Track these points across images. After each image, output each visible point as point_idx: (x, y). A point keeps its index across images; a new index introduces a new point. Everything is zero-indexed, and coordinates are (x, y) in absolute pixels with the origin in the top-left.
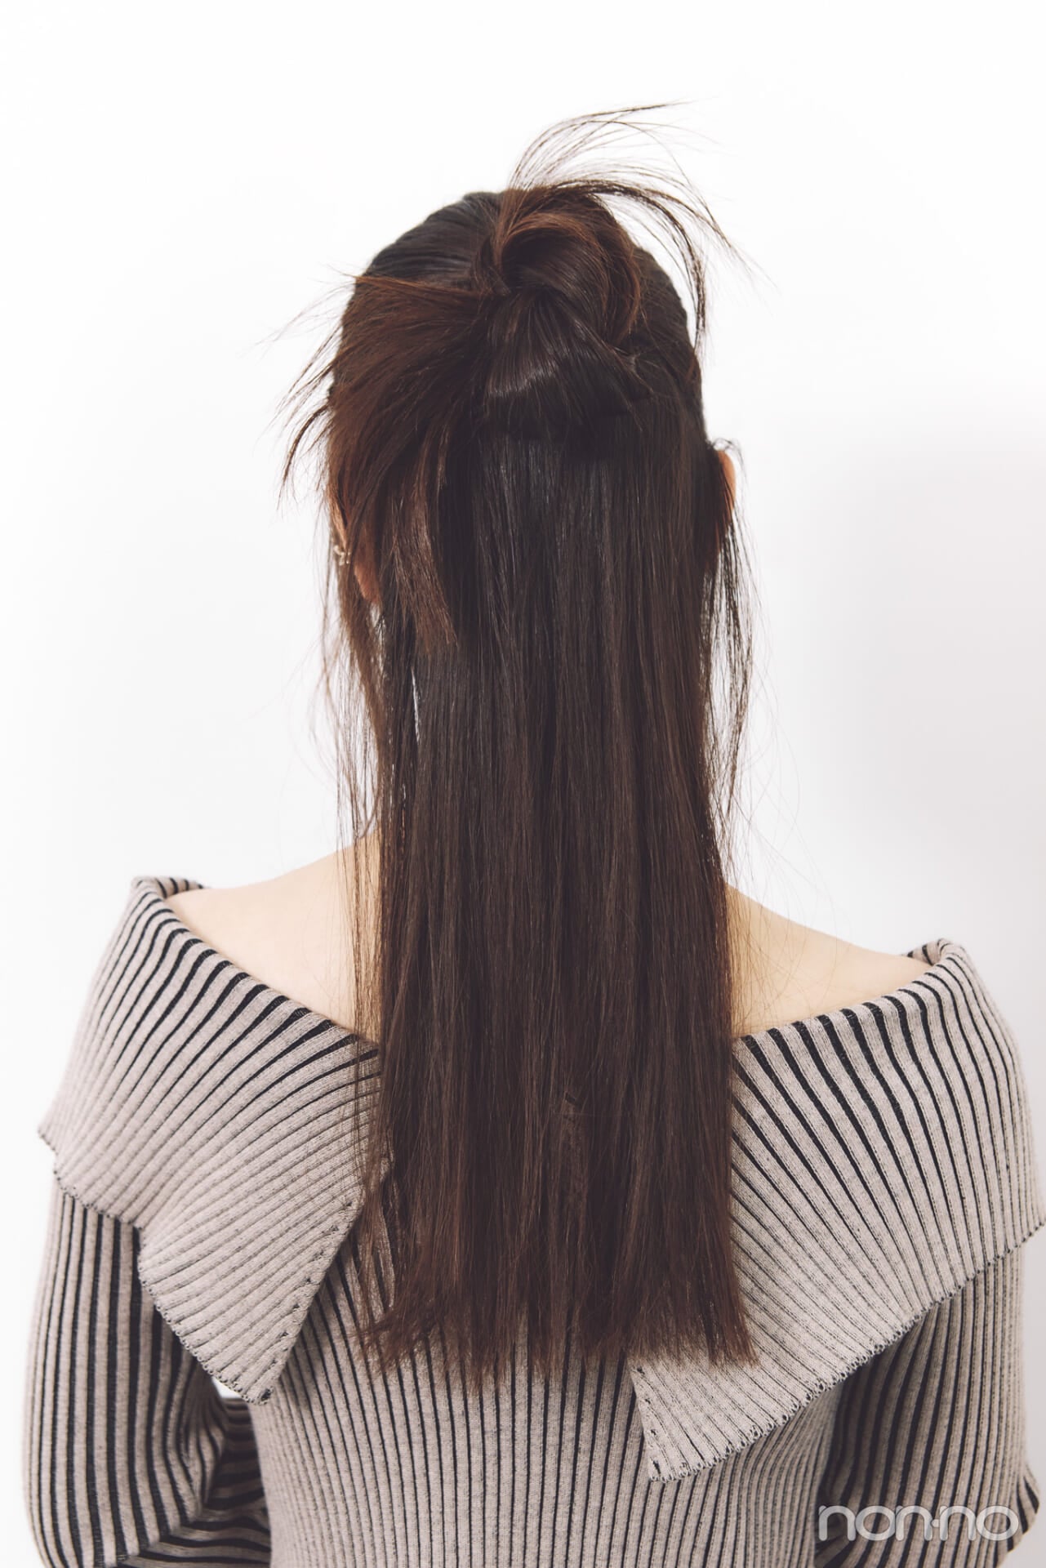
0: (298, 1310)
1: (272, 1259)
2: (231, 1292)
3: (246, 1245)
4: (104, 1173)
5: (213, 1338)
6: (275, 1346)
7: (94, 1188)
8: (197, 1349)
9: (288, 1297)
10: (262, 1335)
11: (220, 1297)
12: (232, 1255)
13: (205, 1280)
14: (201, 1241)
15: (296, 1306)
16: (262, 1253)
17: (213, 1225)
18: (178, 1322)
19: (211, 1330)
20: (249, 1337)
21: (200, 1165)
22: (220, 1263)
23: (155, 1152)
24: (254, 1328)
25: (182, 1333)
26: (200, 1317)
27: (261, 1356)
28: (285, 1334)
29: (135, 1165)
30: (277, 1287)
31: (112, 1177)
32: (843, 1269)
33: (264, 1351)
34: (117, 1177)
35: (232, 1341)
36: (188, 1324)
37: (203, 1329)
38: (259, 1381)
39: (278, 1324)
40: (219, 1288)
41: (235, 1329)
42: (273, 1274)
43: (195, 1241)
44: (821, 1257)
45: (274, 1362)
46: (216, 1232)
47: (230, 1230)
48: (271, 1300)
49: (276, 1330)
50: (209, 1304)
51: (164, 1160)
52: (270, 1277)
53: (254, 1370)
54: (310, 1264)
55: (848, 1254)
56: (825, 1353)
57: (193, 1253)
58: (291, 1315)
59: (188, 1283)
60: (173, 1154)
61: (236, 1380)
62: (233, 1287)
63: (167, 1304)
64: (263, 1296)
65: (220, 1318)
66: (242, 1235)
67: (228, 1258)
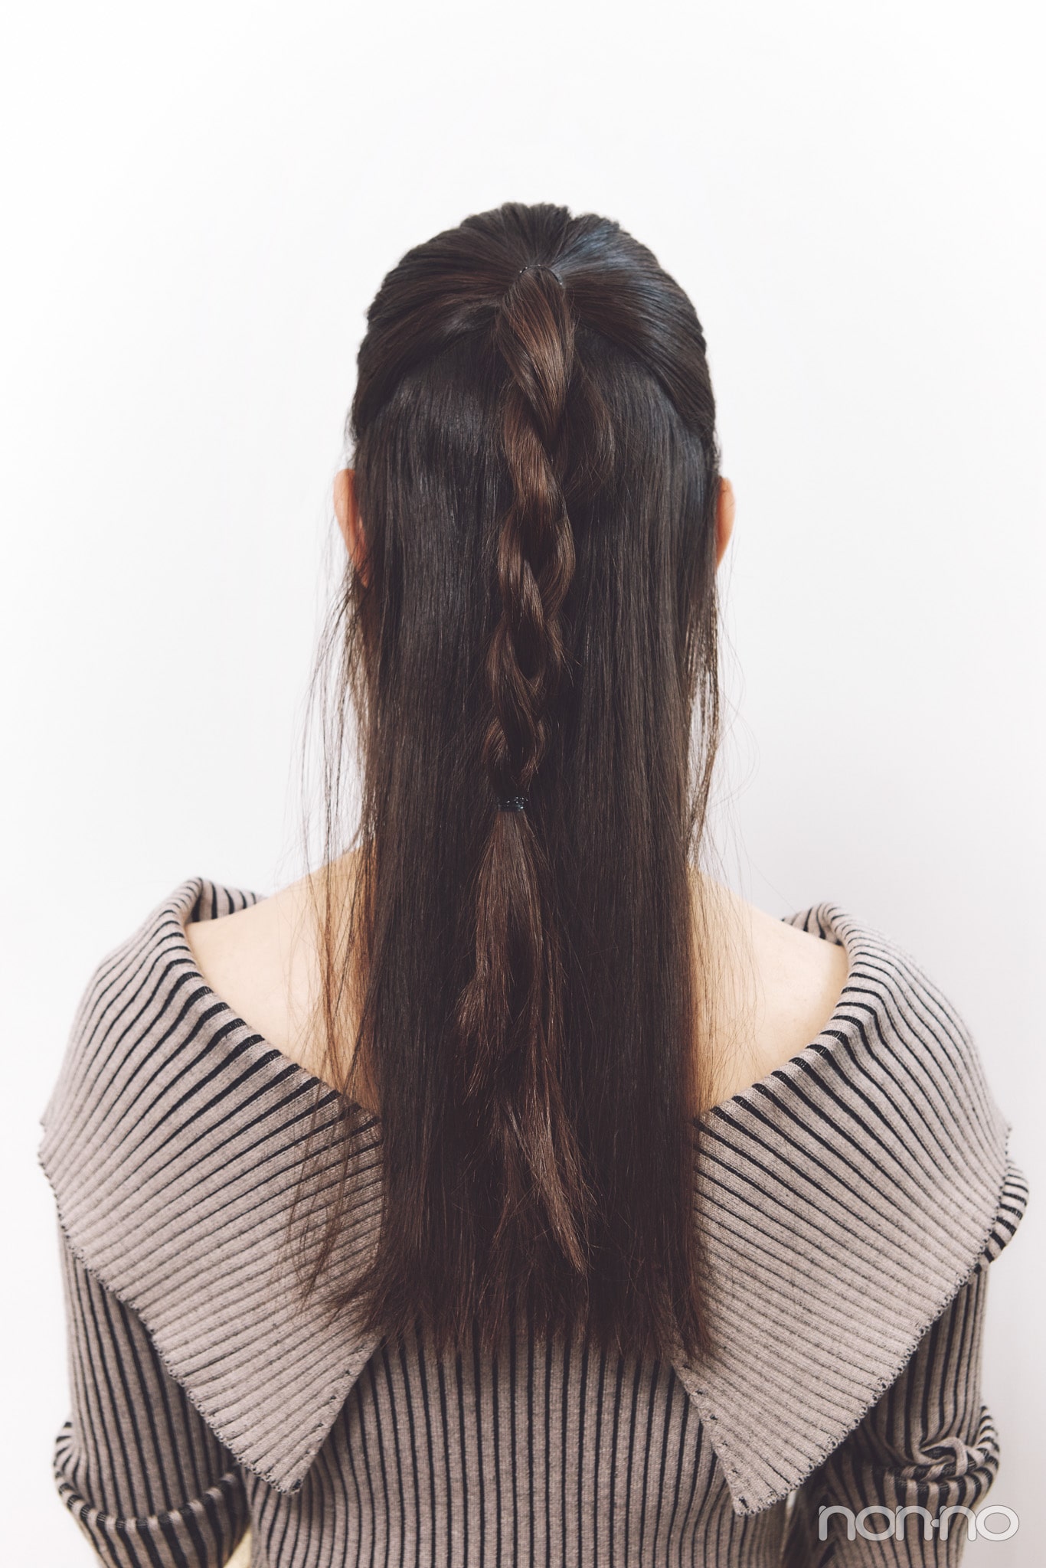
0: (334, 1401)
1: (311, 1352)
2: (267, 1385)
3: (284, 1339)
4: (116, 1243)
5: (247, 1430)
6: (310, 1436)
7: (101, 1255)
8: (232, 1441)
9: (326, 1389)
10: (298, 1426)
11: (256, 1389)
12: (269, 1348)
13: (241, 1373)
14: (236, 1334)
15: (334, 1398)
16: (301, 1347)
17: (249, 1319)
18: (213, 1413)
19: (246, 1423)
20: (284, 1428)
21: (228, 1258)
22: (256, 1356)
23: (176, 1235)
24: (290, 1419)
25: (216, 1425)
26: (235, 1409)
27: (295, 1446)
28: (320, 1425)
29: (150, 1243)
30: (315, 1379)
31: (123, 1249)
32: (877, 1264)
33: (299, 1442)
34: (128, 1251)
35: (267, 1433)
36: (221, 1416)
37: (238, 1420)
38: (291, 1472)
39: (314, 1415)
40: (255, 1380)
41: (271, 1421)
42: (312, 1367)
43: (228, 1334)
44: (855, 1262)
45: (307, 1453)
46: (252, 1325)
47: (267, 1325)
48: (308, 1392)
49: (313, 1421)
50: (244, 1396)
51: (185, 1245)
52: (308, 1369)
53: (288, 1460)
54: (350, 1357)
55: (877, 1250)
56: (879, 1352)
57: (227, 1346)
58: (327, 1407)
59: (223, 1375)
60: (197, 1241)
61: (269, 1471)
62: (269, 1380)
63: (201, 1396)
64: (301, 1388)
65: (256, 1410)
66: (280, 1329)
67: (264, 1351)
